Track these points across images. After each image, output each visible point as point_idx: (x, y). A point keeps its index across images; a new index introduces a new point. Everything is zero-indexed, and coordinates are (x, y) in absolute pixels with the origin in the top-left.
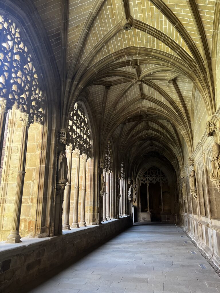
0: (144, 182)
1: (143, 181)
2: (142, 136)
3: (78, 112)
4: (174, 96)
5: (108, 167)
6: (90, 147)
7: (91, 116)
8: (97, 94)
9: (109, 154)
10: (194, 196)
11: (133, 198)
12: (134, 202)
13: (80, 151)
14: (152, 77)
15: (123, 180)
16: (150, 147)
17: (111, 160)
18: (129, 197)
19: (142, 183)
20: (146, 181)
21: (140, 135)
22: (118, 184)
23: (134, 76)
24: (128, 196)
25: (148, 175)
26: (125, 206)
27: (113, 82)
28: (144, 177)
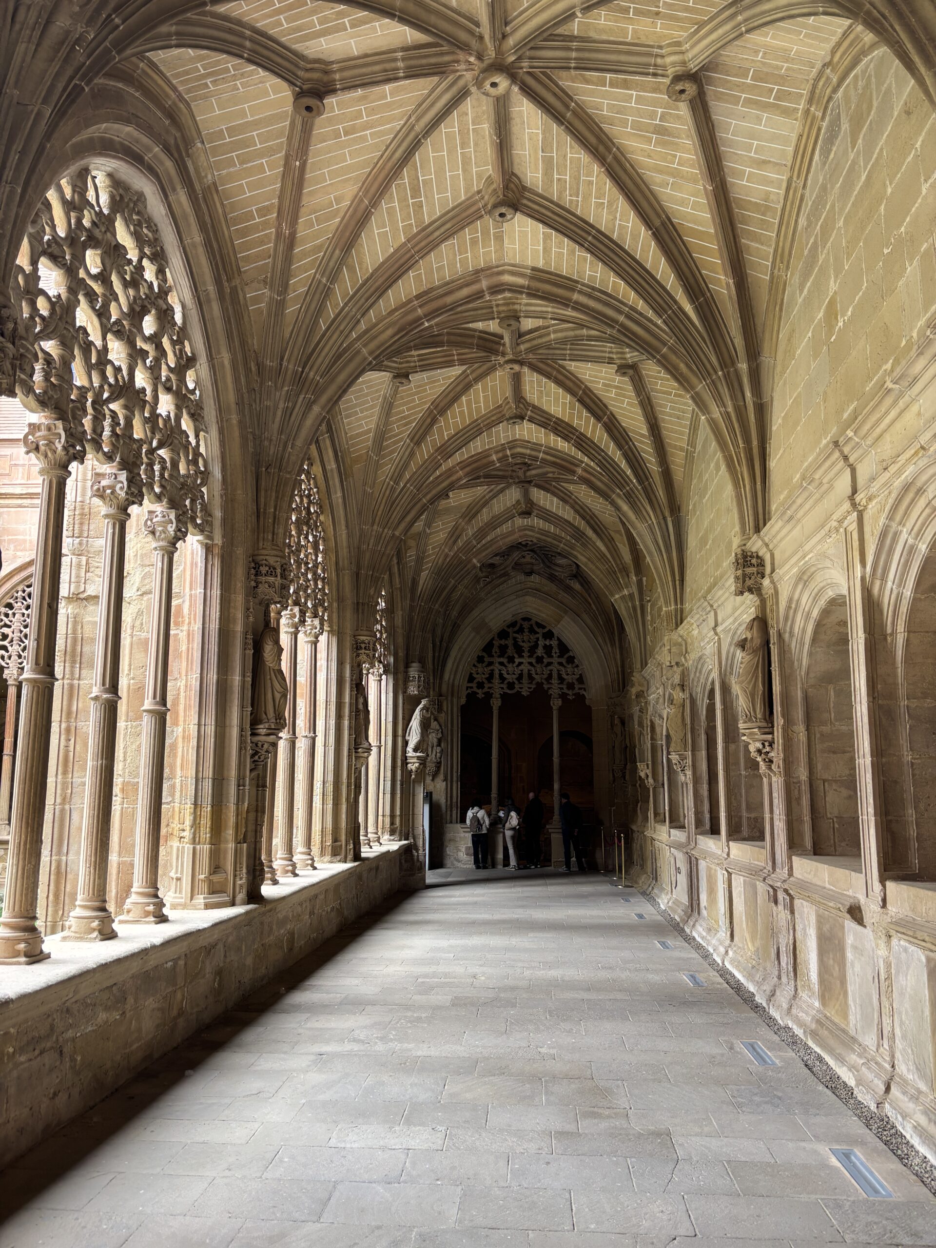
0: (478, 688)
1: (474, 685)
2: (485, 454)
3: (114, 235)
4: (683, 203)
5: (309, 604)
6: (198, 472)
7: (211, 288)
8: (245, 143)
9: (315, 537)
10: (759, 751)
11: (429, 758)
12: (433, 780)
13: (123, 476)
14: (574, 55)
15: (385, 672)
16: (519, 522)
17: (324, 571)
18: (410, 753)
19: (469, 691)
20: (486, 686)
21: (477, 446)
22: (360, 689)
23: (471, 32)
24: (404, 752)
25: (499, 657)
26: (388, 796)
27: (341, 70)
28: (480, 665)
